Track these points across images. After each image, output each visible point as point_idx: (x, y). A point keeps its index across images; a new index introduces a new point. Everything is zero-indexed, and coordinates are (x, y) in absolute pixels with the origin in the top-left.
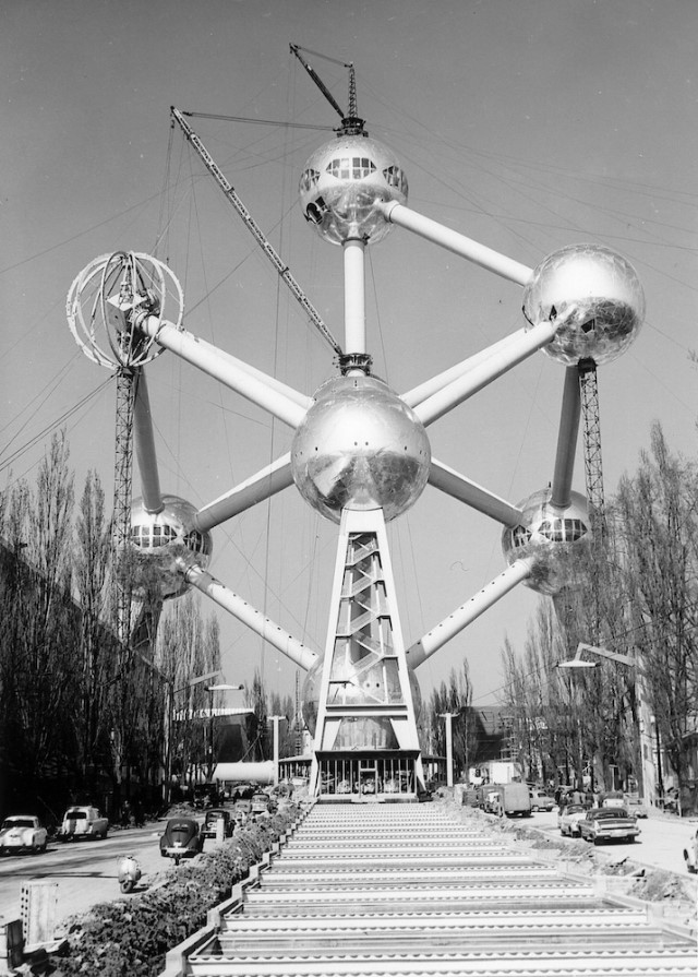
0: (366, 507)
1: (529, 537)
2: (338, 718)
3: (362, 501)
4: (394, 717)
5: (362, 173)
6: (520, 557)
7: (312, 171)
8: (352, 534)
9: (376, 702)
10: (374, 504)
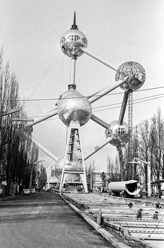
0: (76, 122)
1: (112, 132)
2: (67, 173)
3: (75, 121)
4: (81, 173)
5: (77, 39)
6: (109, 137)
7: (64, 38)
8: (72, 129)
9: (77, 170)
10: (78, 122)
